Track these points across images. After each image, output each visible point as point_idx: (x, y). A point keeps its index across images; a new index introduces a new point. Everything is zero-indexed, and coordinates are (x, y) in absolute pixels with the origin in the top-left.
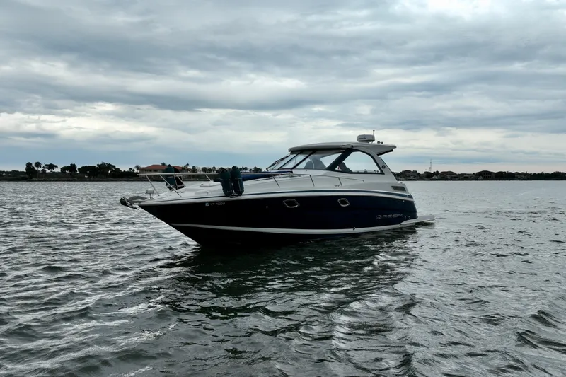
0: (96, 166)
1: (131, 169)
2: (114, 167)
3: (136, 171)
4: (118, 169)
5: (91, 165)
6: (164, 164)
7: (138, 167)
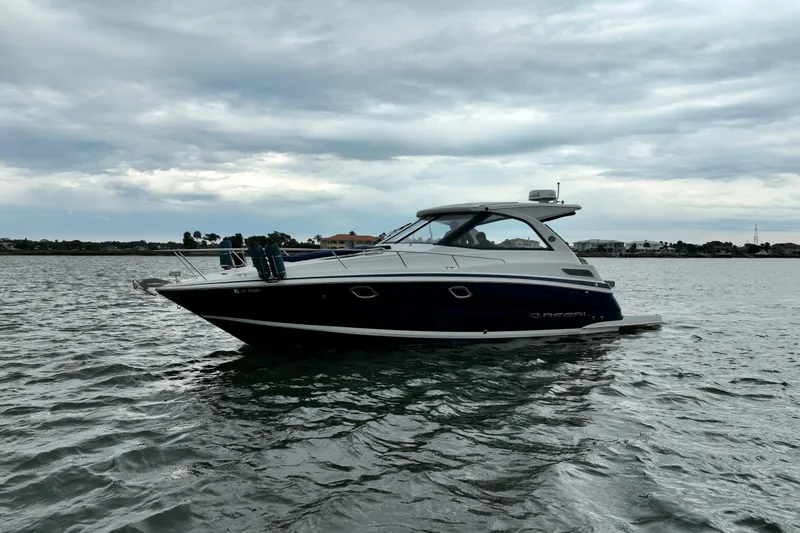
0: (267, 236)
1: (310, 240)
2: (289, 237)
3: (316, 243)
4: (294, 240)
5: (261, 235)
6: (352, 233)
7: (318, 238)
